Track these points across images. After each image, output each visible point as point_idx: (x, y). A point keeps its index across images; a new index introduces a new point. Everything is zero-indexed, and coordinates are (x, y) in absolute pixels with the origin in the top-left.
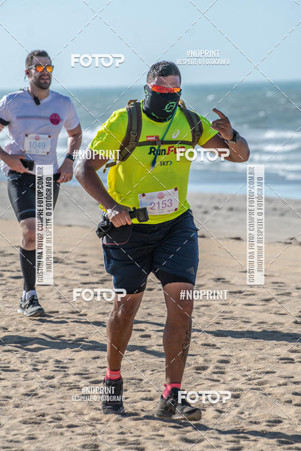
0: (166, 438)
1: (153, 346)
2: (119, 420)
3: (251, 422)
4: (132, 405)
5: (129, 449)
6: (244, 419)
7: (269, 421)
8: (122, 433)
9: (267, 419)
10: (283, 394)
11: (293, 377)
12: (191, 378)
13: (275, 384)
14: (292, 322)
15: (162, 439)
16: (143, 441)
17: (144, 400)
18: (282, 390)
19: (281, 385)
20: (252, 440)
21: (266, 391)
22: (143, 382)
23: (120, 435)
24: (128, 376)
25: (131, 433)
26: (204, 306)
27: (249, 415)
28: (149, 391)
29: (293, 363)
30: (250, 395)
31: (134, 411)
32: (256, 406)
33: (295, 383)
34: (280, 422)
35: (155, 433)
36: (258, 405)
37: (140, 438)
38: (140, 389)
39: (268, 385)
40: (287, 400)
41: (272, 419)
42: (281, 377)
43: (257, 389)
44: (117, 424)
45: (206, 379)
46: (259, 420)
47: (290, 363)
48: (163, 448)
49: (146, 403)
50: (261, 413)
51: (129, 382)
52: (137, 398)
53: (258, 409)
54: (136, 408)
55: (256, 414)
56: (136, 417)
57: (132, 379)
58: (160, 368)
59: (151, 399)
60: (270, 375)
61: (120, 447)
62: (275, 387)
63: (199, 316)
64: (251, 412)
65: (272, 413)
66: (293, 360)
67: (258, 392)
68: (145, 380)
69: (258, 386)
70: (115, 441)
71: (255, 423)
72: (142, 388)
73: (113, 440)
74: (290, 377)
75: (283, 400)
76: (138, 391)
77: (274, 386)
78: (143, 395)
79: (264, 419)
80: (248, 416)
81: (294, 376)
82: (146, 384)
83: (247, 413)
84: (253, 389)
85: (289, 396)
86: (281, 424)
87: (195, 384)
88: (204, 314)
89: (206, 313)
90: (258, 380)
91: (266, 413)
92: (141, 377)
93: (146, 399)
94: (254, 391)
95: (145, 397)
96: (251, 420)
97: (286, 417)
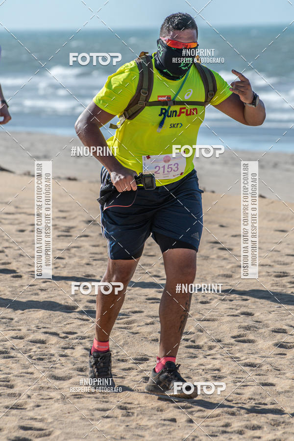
0: (35, 376)
1: (24, 286)
3: (119, 360)
4: (2, 343)
7: (136, 359)
9: (134, 357)
10: (150, 333)
12: (61, 317)
13: (143, 323)
15: (31, 376)
16: (12, 378)
17: (14, 338)
18: (149, 329)
19: (148, 324)
20: (119, 378)
21: (134, 330)
22: (14, 321)
26: (75, 247)
27: (117, 353)
28: (20, 330)
30: (118, 333)
31: (4, 350)
32: (124, 344)
34: (146, 360)
35: (25, 371)
36: (126, 343)
37: (9, 376)
38: (10, 328)
39: (136, 324)
40: (153, 338)
41: (139, 357)
42: (149, 316)
43: (125, 328)
45: (76, 319)
46: (126, 358)
49: (16, 341)
50: (129, 351)
52: (7, 337)
53: (126, 348)
54: (6, 346)
55: (124, 352)
56: (5, 355)
57: (2, 319)
59: (21, 338)
60: (138, 315)
62: (143, 326)
63: (70, 257)
64: (119, 350)
65: (139, 351)
67: (126, 331)
68: (16, 319)
69: (126, 326)
71: (123, 361)
72: (12, 327)
75: (150, 339)
76: (9, 330)
77: (141, 325)
78: (13, 334)
79: (132, 357)
82: (17, 324)
83: (115, 351)
84: (121, 328)
85: (155, 335)
86: (147, 362)
87: (65, 323)
88: (75, 255)
89: (77, 254)
90: (126, 319)
91: (134, 351)
92: (12, 317)
93: (16, 338)
94: (122, 330)
95: (16, 335)
96: (119, 357)
97: (153, 355)
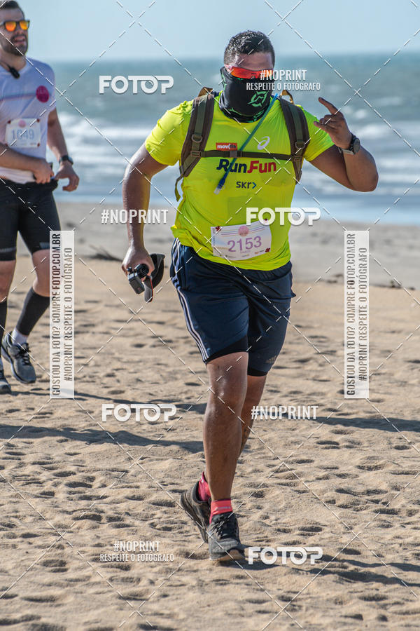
1: (143, 424)
2: (94, 528)
3: (279, 530)
4: (113, 506)
5: (108, 567)
6: (268, 526)
7: (303, 529)
8: (99, 545)
9: (301, 526)
10: (324, 492)
11: (337, 468)
12: (195, 469)
13: (312, 478)
14: (336, 391)
17: (129, 499)
18: (321, 485)
19: (320, 479)
21: (300, 487)
22: (130, 474)
23: (96, 548)
24: (108, 467)
25: (112, 545)
27: (276, 520)
28: (138, 487)
29: (338, 448)
30: (277, 492)
31: (116, 515)
32: (286, 507)
33: (340, 476)
34: (318, 530)
36: (289, 506)
38: (124, 484)
39: (302, 479)
40: (328, 499)
41: (308, 526)
42: (321, 467)
43: (287, 485)
44: (92, 533)
46: (289, 528)
47: (334, 448)
48: (155, 566)
49: (133, 503)
50: (293, 518)
51: (110, 474)
52: (120, 497)
53: (289, 512)
54: (119, 510)
55: (286, 519)
56: (118, 523)
57: (113, 471)
58: (153, 455)
59: (140, 498)
60: (306, 465)
61: (95, 565)
62: (313, 481)
64: (279, 516)
65: (308, 517)
66: (337, 444)
67: (289, 489)
68: (132, 472)
69: (288, 481)
70: (89, 556)
71: (285, 531)
72: (127, 483)
73: (86, 554)
74: (333, 468)
75: (323, 500)
76: (123, 487)
77: (310, 480)
78: (128, 492)
79: (297, 526)
80: (274, 522)
81: (339, 466)
82: (134, 478)
83: (273, 518)
84: (282, 484)
85: (331, 495)
86: (320, 533)
90: (289, 472)
91: (300, 517)
92: (126, 468)
93: (133, 498)
94: (283, 487)
95: (132, 495)
96: (279, 526)
97: (327, 524)
